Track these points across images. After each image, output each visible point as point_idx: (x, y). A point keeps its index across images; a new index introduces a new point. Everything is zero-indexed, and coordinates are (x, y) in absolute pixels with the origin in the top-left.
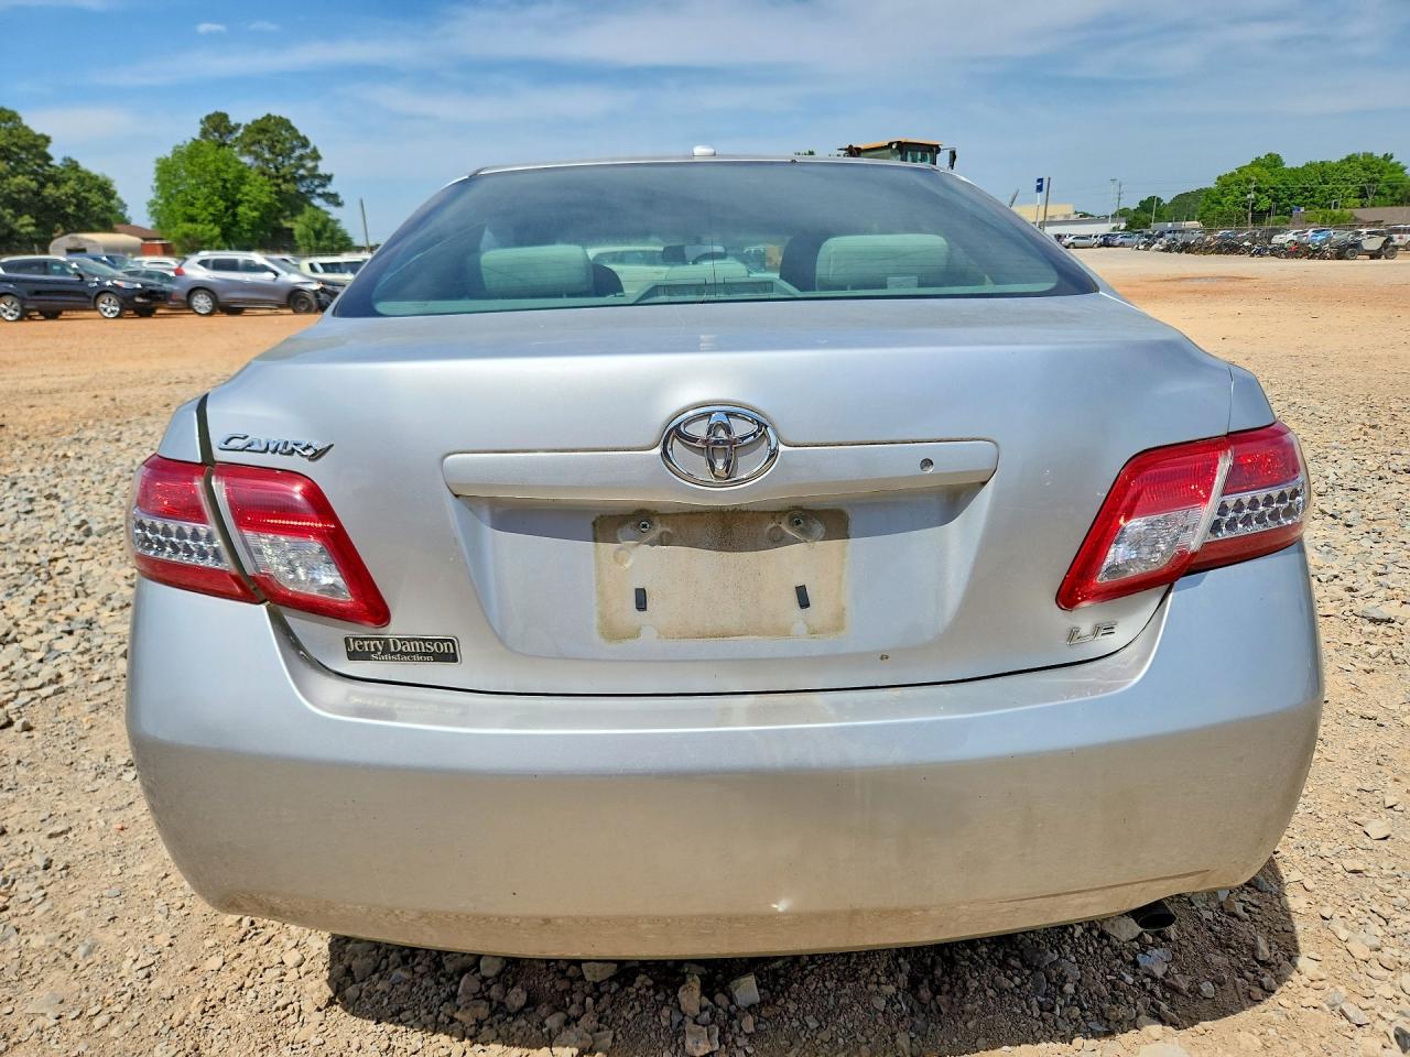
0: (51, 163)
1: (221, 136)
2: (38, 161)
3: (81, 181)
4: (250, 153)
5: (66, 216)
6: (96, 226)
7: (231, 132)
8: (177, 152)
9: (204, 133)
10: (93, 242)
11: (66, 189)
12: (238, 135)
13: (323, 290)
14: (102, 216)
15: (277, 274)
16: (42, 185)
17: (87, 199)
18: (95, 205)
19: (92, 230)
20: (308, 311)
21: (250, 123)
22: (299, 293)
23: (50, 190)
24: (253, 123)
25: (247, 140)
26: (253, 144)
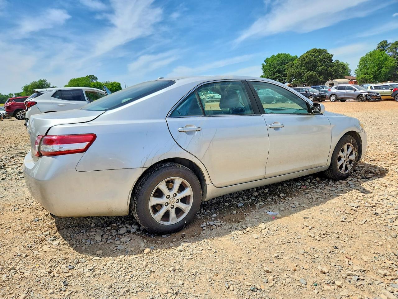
0: (332, 61)
1: (383, 48)
2: (329, 62)
3: (338, 65)
4: (391, 51)
5: (332, 75)
6: (339, 77)
7: (387, 46)
8: (367, 55)
9: (378, 47)
10: (337, 81)
11: (334, 68)
12: (389, 46)
13: (369, 95)
14: (342, 74)
15: (355, 90)
16: (328, 68)
17: (338, 70)
18: (340, 72)
19: (338, 79)
20: (362, 101)
21: (394, 43)
22: (361, 96)
23: (330, 69)
24: (395, 42)
25: (392, 48)
26: (393, 48)
